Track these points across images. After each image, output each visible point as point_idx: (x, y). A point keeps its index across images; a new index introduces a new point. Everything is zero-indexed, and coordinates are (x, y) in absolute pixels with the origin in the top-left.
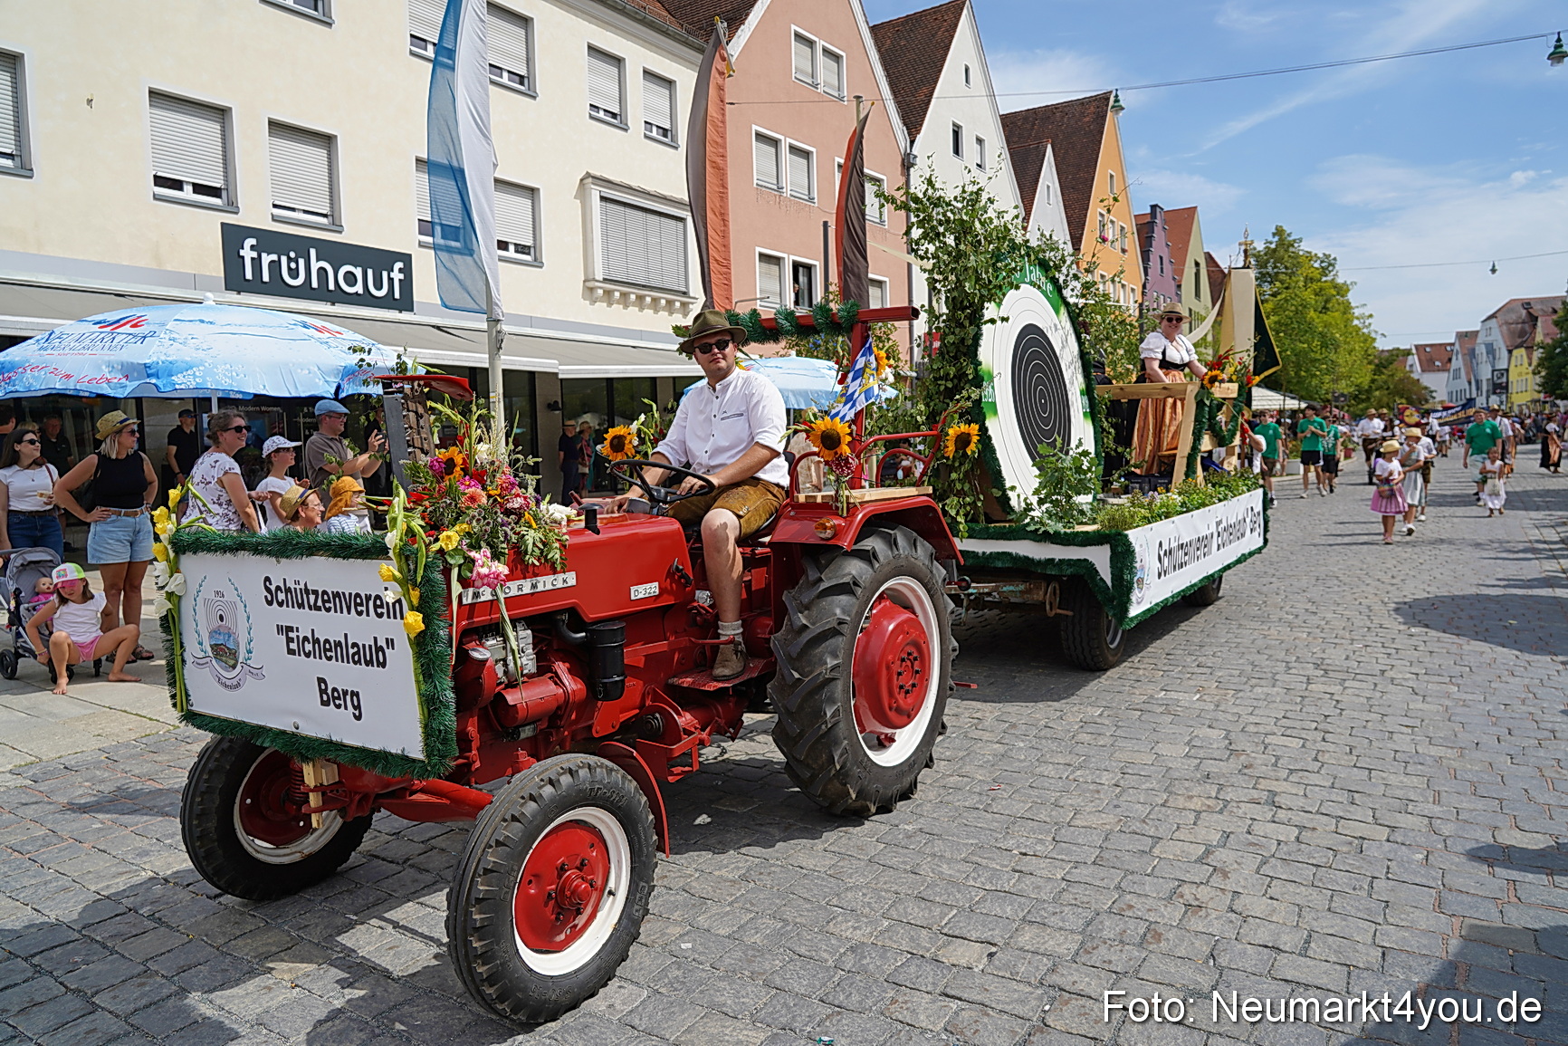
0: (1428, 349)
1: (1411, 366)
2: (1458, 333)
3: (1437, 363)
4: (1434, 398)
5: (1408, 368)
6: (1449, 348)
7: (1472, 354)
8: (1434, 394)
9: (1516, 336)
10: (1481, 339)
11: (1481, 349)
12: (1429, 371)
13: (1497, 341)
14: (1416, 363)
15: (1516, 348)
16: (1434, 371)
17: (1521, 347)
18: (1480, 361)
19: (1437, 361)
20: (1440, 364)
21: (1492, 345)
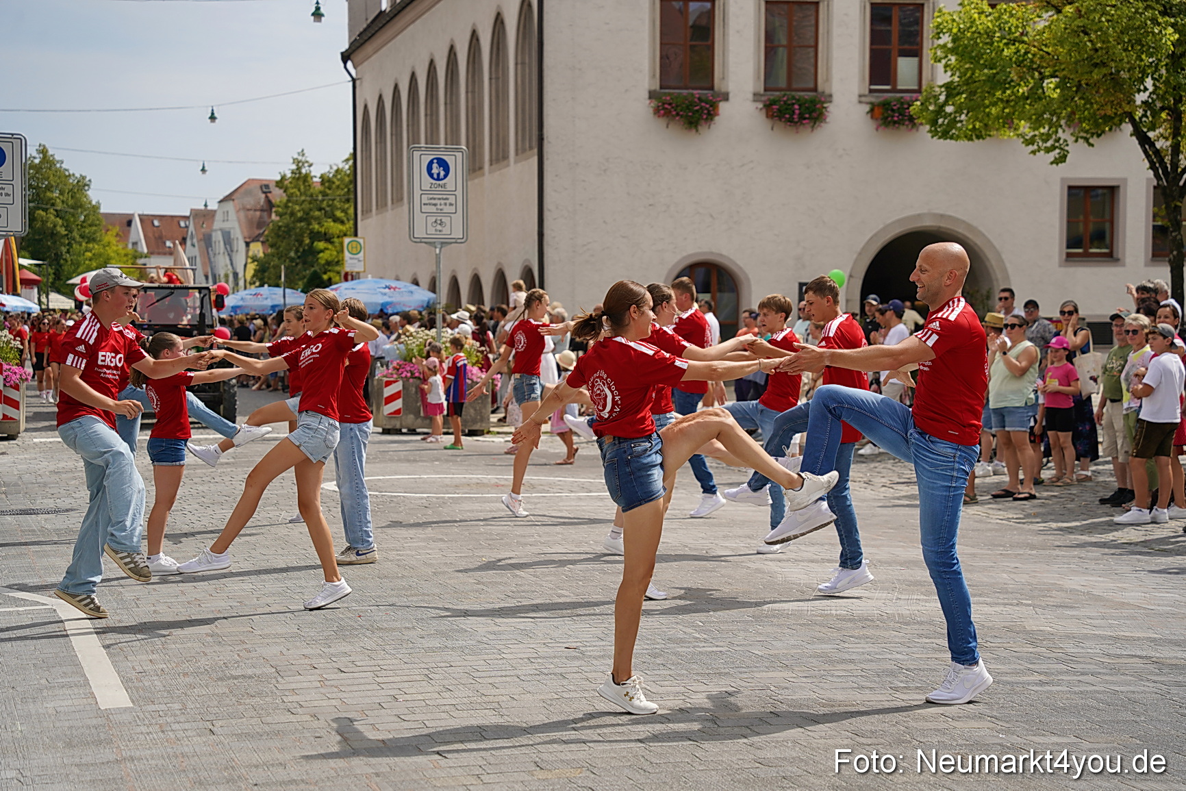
0: (156, 223)
1: (135, 244)
2: (191, 209)
3: (168, 244)
6: (182, 224)
7: (207, 241)
9: (255, 226)
10: (218, 224)
11: (218, 237)
12: (159, 254)
13: (234, 228)
14: (140, 240)
15: (253, 241)
16: (165, 254)
17: (258, 241)
18: (217, 252)
19: (168, 240)
20: (171, 245)
21: (229, 232)
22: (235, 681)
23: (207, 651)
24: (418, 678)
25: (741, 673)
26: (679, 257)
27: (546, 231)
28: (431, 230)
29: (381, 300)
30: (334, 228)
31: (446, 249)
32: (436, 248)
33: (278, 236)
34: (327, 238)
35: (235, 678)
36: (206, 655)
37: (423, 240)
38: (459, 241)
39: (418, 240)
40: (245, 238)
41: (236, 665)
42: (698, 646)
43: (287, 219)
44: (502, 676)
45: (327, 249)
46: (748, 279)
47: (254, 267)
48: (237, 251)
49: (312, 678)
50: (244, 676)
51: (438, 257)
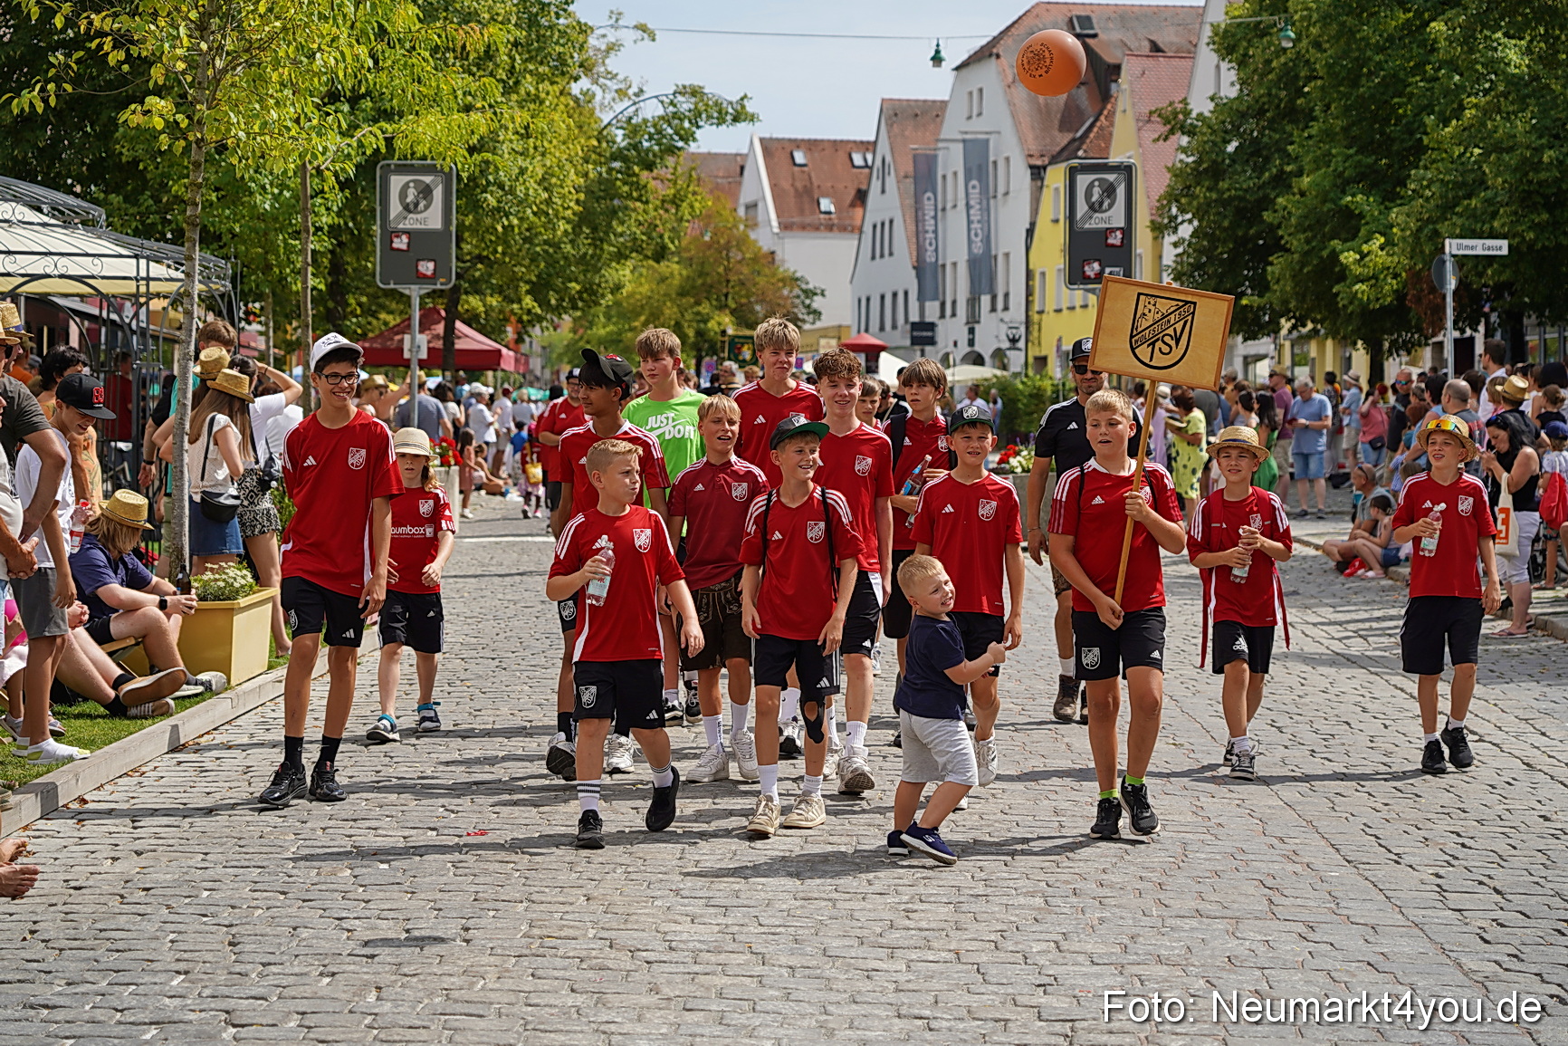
0: (799, 157)
1: (752, 207)
2: (883, 100)
3: (826, 204)
4: (817, 314)
5: (741, 212)
6: (858, 159)
7: (922, 177)
8: (817, 303)
9: (1056, 123)
10: (953, 126)
11: (952, 161)
12: (803, 227)
13: (999, 133)
14: (764, 198)
15: (1053, 163)
16: (817, 229)
17: (1068, 160)
18: (949, 205)
19: (826, 195)
20: (832, 209)
21: (987, 141)
40: (1030, 156)
48: (1007, 194)
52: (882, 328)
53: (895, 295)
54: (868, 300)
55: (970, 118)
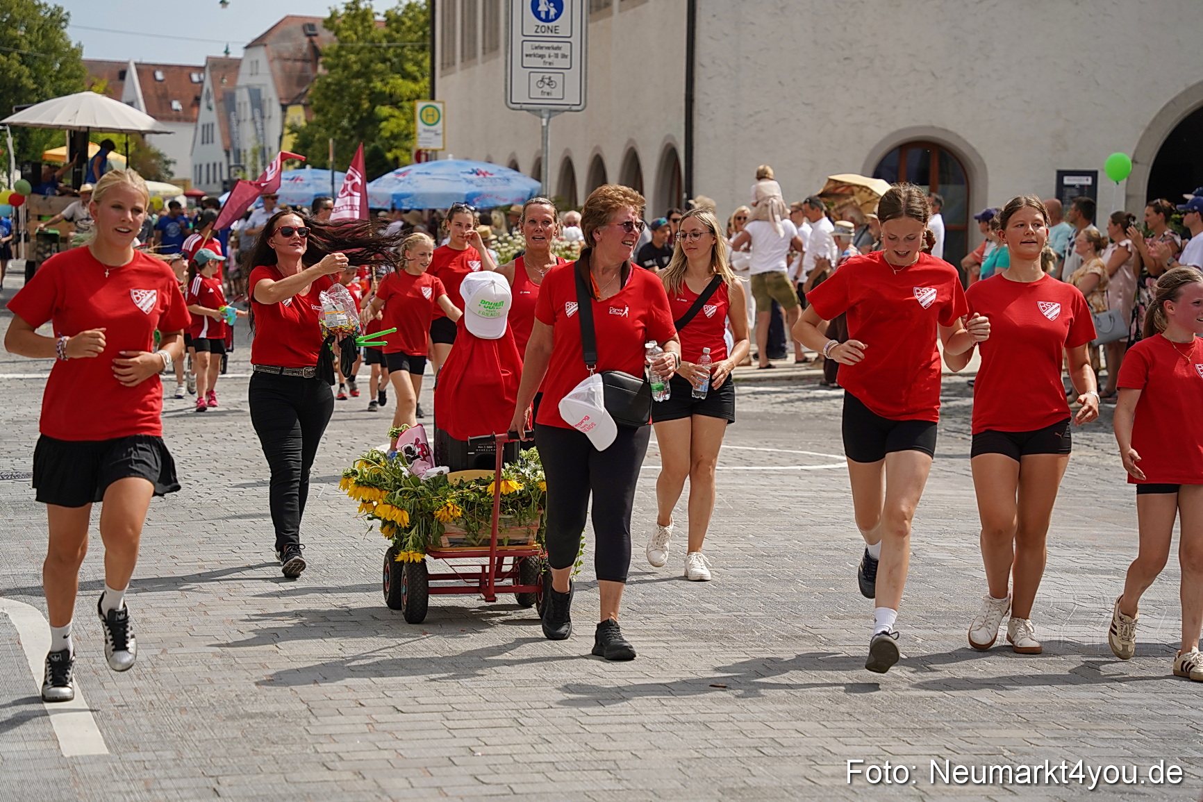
0: (159, 75)
3: (176, 105)
4: (171, 174)
6: (195, 78)
7: (228, 102)
8: (171, 168)
9: (295, 82)
10: (244, 79)
11: (243, 97)
12: (163, 117)
13: (265, 85)
14: (137, 99)
15: (292, 104)
16: (170, 119)
17: (299, 103)
18: (242, 118)
19: (176, 99)
20: (180, 107)
21: (259, 91)
22: (251, 721)
23: (214, 677)
24: (504, 723)
25: (960, 729)
26: (883, 133)
27: (698, 96)
28: (536, 93)
29: (465, 189)
30: (404, 87)
31: (556, 119)
32: (542, 117)
33: (326, 97)
34: (394, 101)
35: (251, 716)
36: (212, 682)
37: (524, 106)
38: (574, 108)
39: (518, 106)
40: (281, 99)
41: (253, 698)
42: (899, 689)
43: (339, 74)
44: (621, 724)
45: (393, 116)
46: (984, 166)
47: (293, 140)
48: (270, 117)
49: (357, 719)
50: (262, 715)
51: (544, 131)
52: (208, 182)
53: (215, 165)
54: (201, 166)
55: (252, 74)
